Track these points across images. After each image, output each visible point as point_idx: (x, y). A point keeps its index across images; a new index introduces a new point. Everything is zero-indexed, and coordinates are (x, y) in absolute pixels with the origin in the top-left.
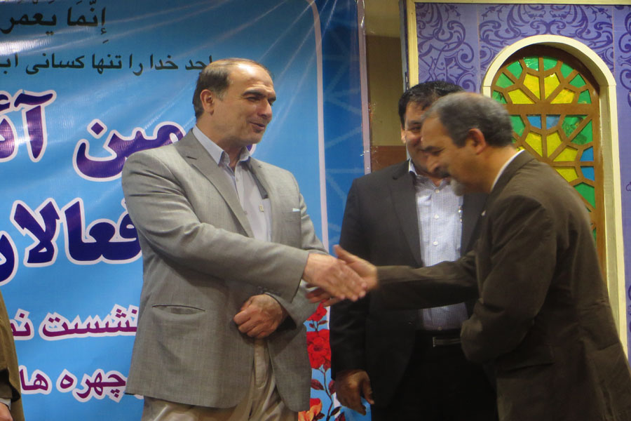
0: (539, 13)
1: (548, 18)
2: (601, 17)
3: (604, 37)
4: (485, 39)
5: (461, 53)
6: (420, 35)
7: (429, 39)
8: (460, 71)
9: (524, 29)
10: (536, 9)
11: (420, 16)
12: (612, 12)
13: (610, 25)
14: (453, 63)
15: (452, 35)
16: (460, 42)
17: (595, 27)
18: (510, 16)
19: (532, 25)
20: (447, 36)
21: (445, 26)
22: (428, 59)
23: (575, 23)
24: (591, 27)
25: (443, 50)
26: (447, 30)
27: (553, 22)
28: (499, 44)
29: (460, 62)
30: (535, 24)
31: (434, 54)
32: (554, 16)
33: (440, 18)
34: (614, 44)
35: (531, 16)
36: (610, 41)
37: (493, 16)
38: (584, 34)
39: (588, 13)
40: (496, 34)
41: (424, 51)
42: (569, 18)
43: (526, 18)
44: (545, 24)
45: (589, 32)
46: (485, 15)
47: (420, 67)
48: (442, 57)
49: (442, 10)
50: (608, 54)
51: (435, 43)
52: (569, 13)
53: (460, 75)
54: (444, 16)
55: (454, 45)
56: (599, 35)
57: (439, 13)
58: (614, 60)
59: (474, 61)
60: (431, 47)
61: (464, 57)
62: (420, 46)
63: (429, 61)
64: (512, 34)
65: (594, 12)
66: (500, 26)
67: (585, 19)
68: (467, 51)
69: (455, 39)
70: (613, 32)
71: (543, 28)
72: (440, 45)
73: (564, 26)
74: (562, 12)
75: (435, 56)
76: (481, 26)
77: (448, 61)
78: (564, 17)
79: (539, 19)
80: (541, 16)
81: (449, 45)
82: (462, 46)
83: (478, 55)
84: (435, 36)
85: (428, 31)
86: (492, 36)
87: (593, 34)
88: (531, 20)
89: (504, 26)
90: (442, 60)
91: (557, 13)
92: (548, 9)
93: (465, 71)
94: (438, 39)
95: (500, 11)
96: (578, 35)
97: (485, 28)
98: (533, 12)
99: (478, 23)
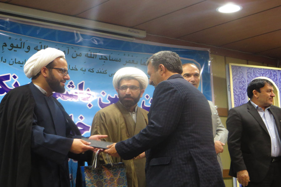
0: (260, 71)
1: (263, 72)
2: (275, 73)
3: (275, 78)
4: (248, 77)
5: (242, 80)
6: (233, 75)
7: (235, 76)
8: (242, 86)
9: (257, 75)
10: (260, 69)
11: (233, 69)
12: (277, 72)
13: (277, 75)
14: (241, 83)
15: (240, 75)
16: (242, 77)
17: (273, 75)
18: (254, 71)
19: (259, 74)
20: (239, 75)
21: (238, 72)
22: (235, 81)
23: (269, 74)
24: (272, 76)
25: (238, 79)
26: (239, 74)
27: (264, 74)
28: (251, 78)
29: (242, 83)
30: (260, 74)
31: (236, 80)
32: (264, 72)
33: (237, 70)
34: (278, 80)
35: (259, 71)
36: (277, 80)
37: (250, 71)
38: (271, 77)
39: (272, 72)
40: (251, 76)
41: (234, 79)
42: (267, 73)
43: (257, 72)
44: (262, 73)
45: (272, 77)
46: (248, 70)
47: (233, 84)
48: (238, 81)
49: (238, 68)
50: (277, 83)
51: (236, 77)
52: (267, 71)
53: (243, 87)
54: (238, 69)
55: (241, 78)
56: (274, 78)
57: (237, 69)
58: (278, 85)
59: (246, 83)
60: (235, 78)
61: (243, 81)
62: (233, 77)
63: (235, 82)
64: (254, 76)
65: (273, 72)
66: (251, 73)
67: (271, 73)
68: (244, 80)
69: (241, 76)
70: (278, 77)
71: (261, 75)
72: (237, 78)
73: (266, 75)
74: (266, 71)
75: (236, 81)
76: (247, 73)
77: (240, 82)
78: (266, 72)
79: (260, 72)
80: (261, 72)
81: (239, 78)
82: (243, 79)
83: (246, 81)
84: (236, 75)
85: (235, 74)
86: (250, 76)
87: (273, 78)
88: (259, 73)
89: (252, 74)
90: (238, 82)
91: (265, 71)
92: (262, 70)
93: (244, 86)
94: (237, 76)
95: (251, 69)
96: (270, 77)
97: (248, 74)
98: (259, 70)
99: (246, 72)
